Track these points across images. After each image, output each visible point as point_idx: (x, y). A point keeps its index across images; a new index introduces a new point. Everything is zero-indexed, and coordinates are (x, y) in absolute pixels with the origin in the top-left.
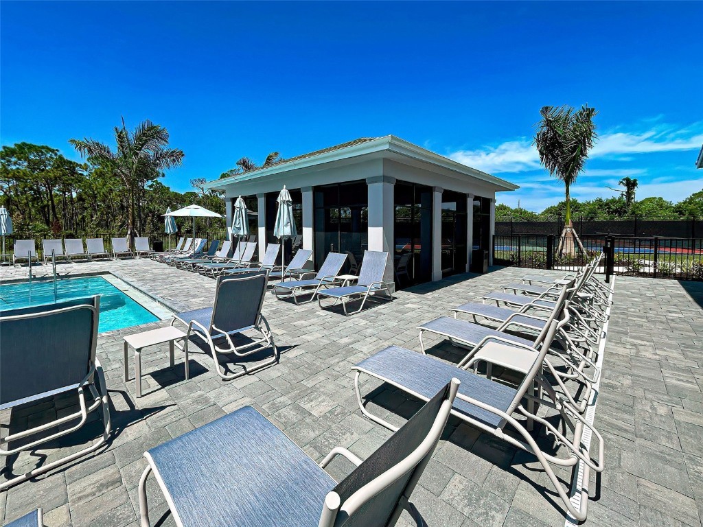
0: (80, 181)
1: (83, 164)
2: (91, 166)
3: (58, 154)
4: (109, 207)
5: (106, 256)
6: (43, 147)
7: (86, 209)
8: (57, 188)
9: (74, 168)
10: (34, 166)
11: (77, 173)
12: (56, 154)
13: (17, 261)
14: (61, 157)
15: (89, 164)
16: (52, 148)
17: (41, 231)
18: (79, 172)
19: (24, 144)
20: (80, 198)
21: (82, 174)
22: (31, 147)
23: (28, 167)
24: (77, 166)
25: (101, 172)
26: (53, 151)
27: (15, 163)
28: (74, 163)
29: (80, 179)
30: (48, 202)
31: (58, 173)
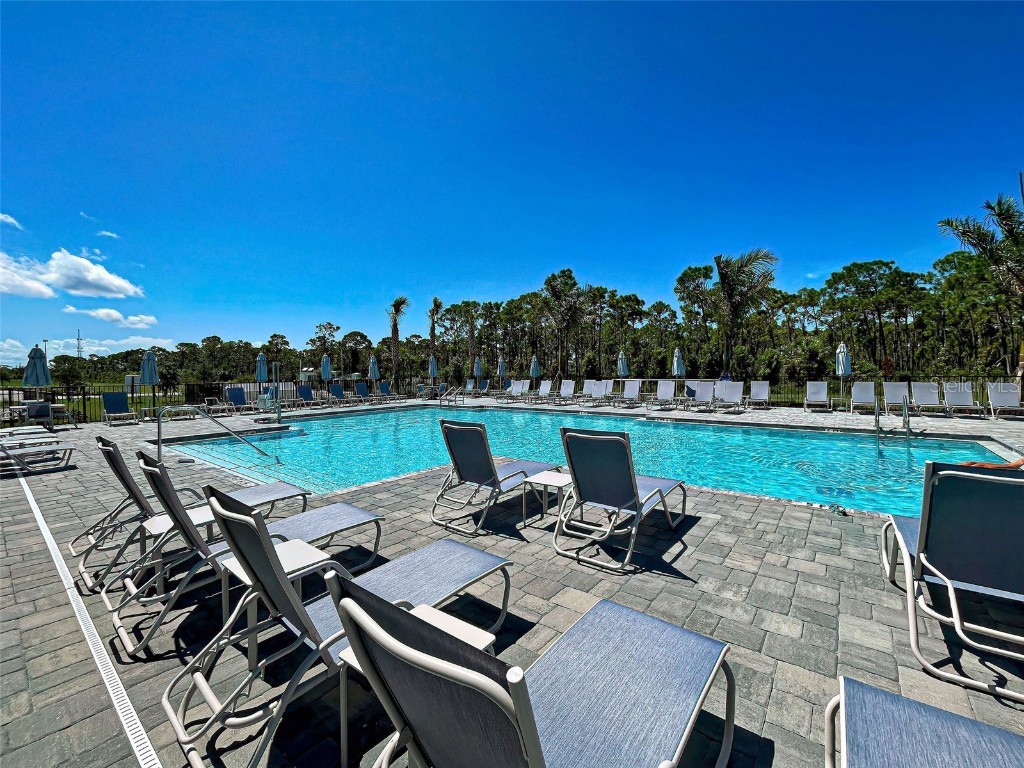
0: (920, 299)
1: (926, 274)
2: (938, 274)
3: (894, 266)
4: (966, 333)
5: (976, 412)
6: (875, 263)
7: (926, 338)
8: (888, 313)
9: (912, 281)
10: (863, 290)
11: (916, 289)
12: (890, 268)
13: (855, 408)
14: (897, 271)
15: (935, 272)
16: (885, 261)
17: (869, 371)
18: (920, 286)
19: (854, 265)
20: (920, 324)
21: (924, 289)
22: (860, 267)
23: (857, 292)
24: (916, 279)
25: (957, 280)
26: (887, 265)
27: (843, 290)
28: (913, 274)
29: (921, 296)
30: (875, 333)
31: (892, 293)
